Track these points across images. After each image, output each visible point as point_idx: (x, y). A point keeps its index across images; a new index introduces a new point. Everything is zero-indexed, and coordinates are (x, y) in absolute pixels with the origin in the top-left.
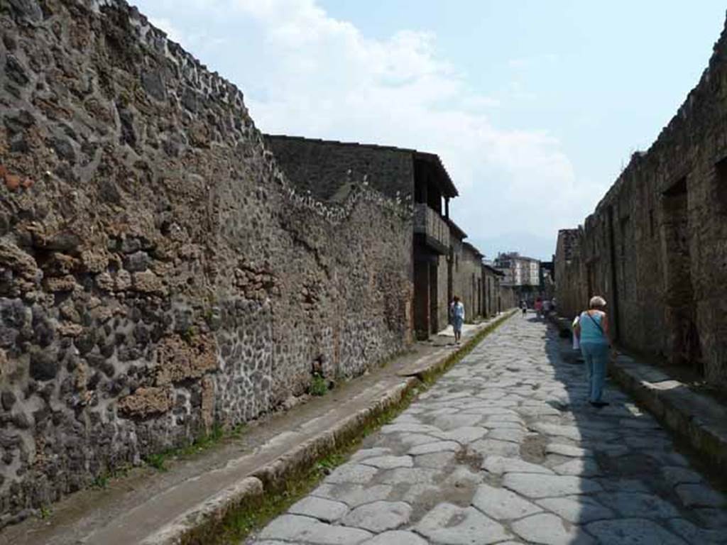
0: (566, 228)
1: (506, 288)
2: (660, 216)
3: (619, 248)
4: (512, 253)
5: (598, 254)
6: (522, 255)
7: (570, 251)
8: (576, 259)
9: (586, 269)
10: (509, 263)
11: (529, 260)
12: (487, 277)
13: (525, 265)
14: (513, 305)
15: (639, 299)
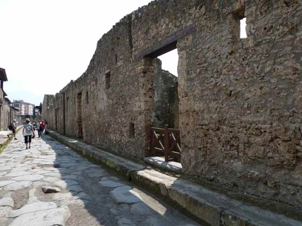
0: (48, 94)
1: (18, 116)
2: (76, 100)
3: (66, 106)
4: (20, 101)
5: (59, 107)
6: (25, 101)
7: (49, 103)
8: (51, 107)
9: (55, 111)
10: (19, 105)
11: (28, 104)
12: (12, 111)
13: (27, 106)
14: (21, 124)
15: (71, 121)
